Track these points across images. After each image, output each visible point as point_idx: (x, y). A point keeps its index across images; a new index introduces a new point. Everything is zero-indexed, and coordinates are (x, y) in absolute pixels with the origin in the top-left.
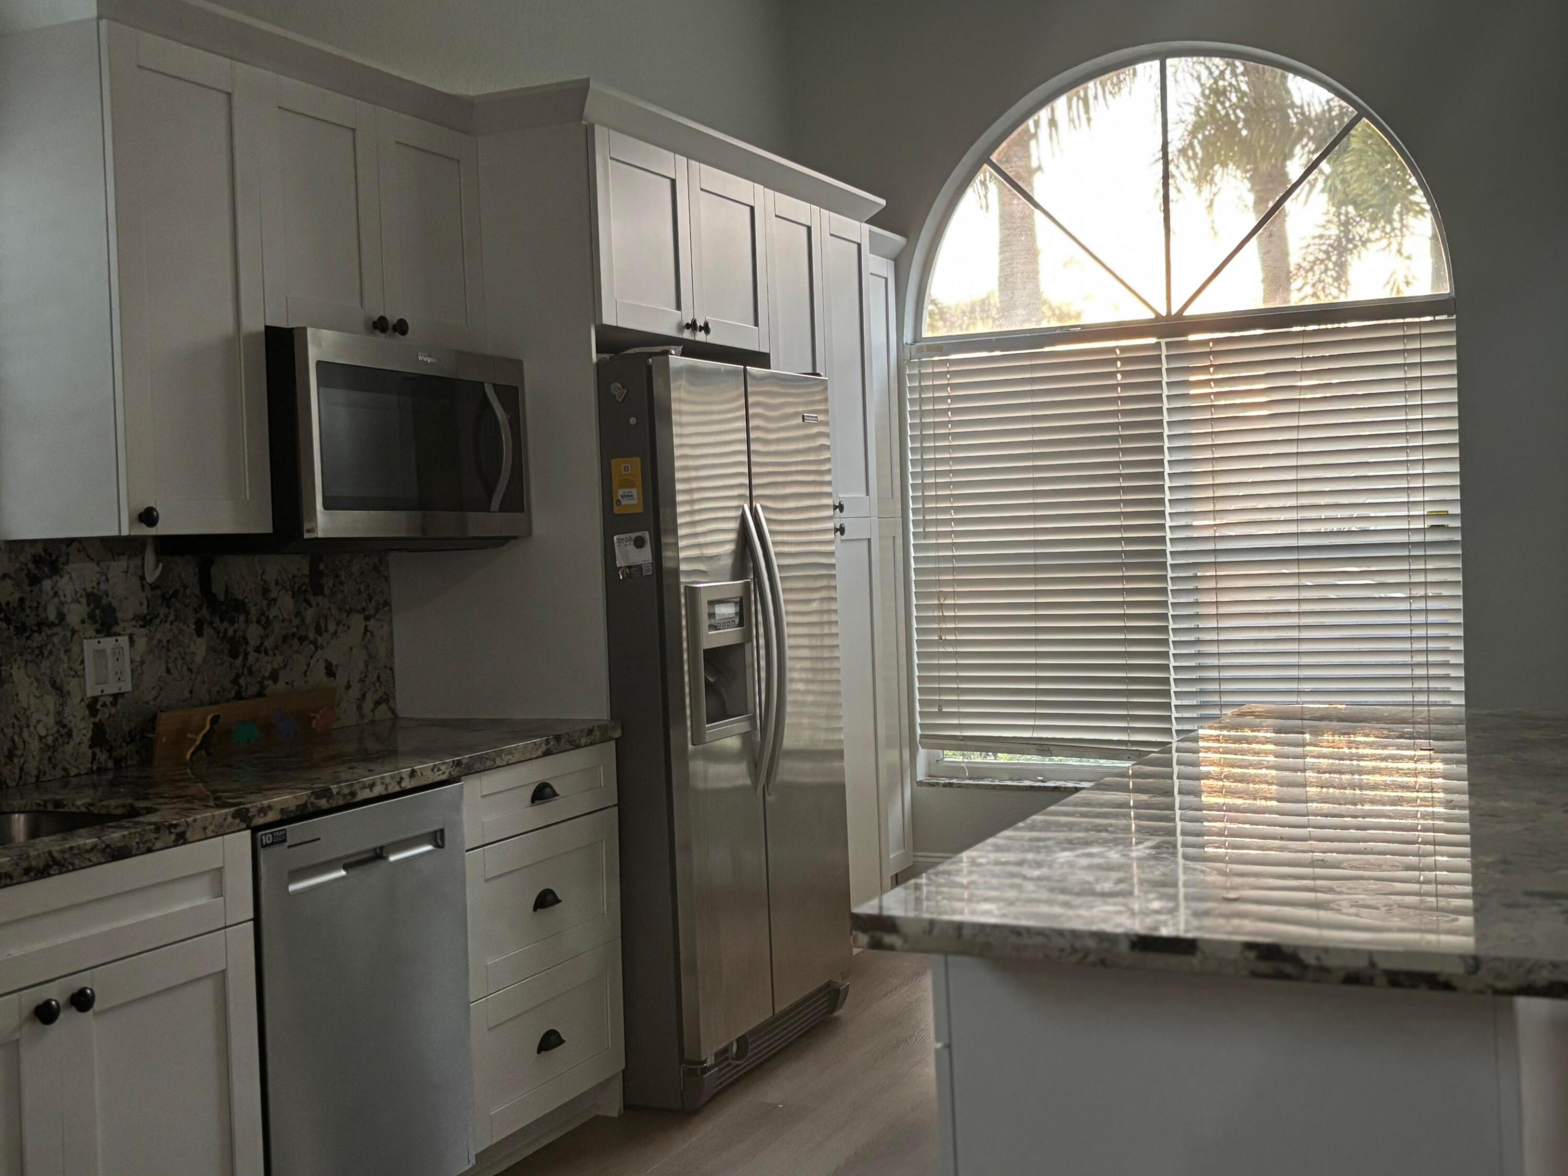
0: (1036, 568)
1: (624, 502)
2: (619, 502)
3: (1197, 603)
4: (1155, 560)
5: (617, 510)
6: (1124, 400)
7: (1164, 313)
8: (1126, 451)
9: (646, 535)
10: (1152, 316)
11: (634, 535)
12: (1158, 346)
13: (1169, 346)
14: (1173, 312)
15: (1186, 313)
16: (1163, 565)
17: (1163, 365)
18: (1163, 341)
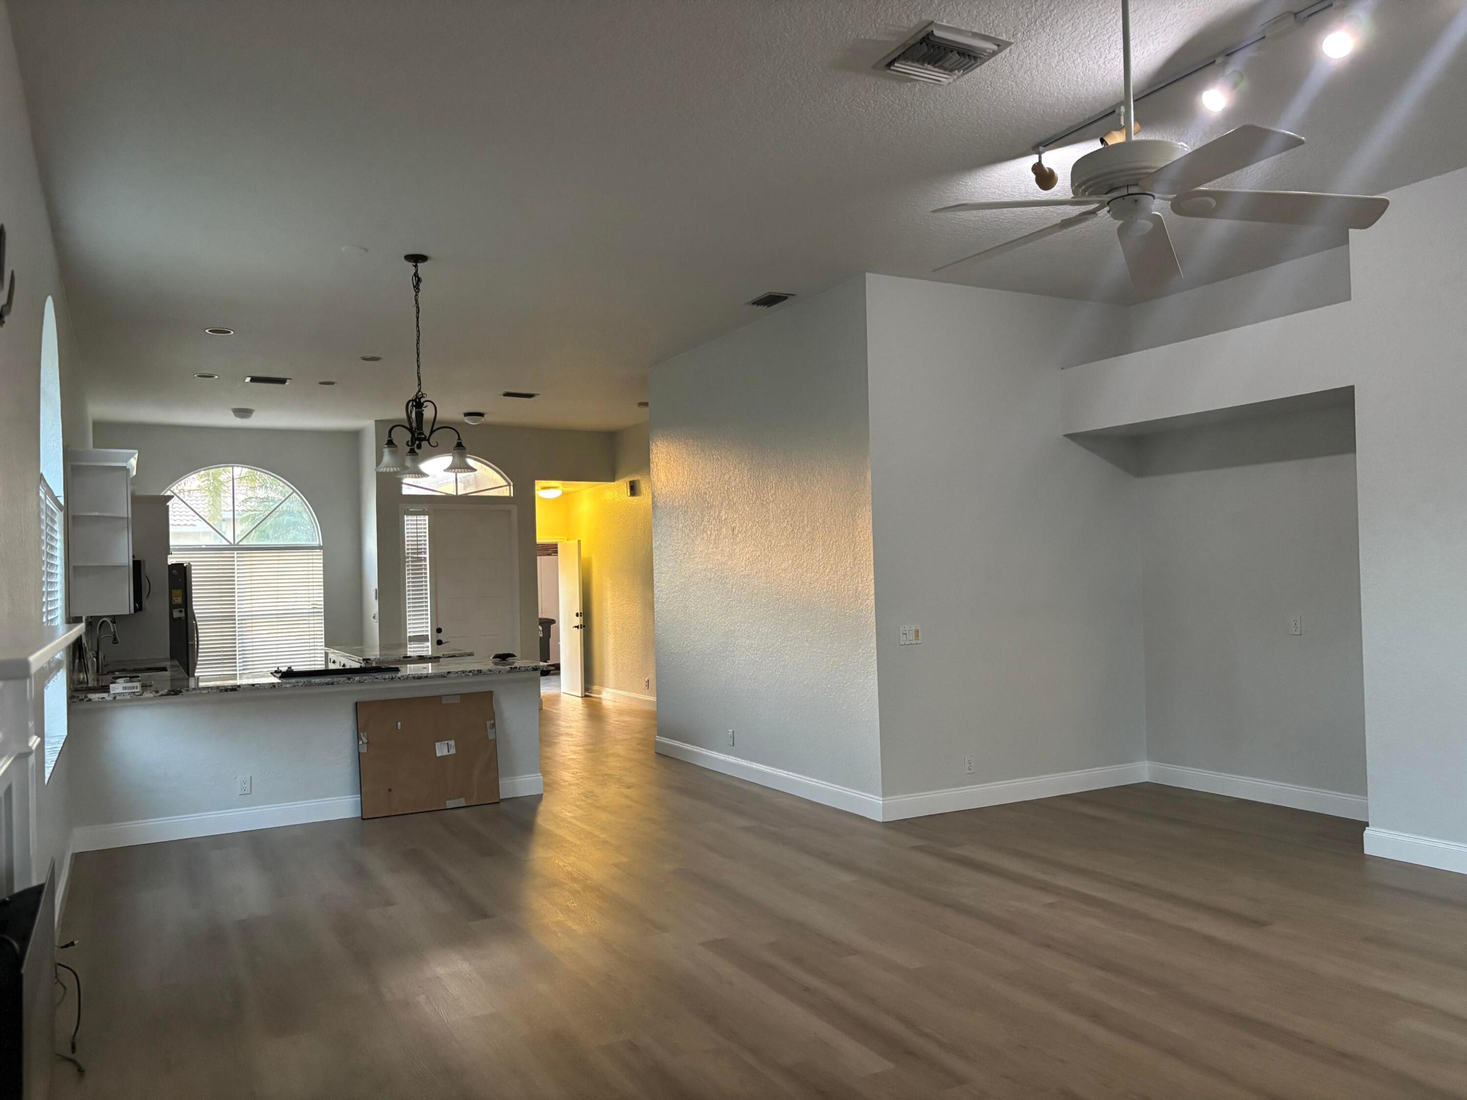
2: (174, 601)
3: (243, 631)
4: (233, 618)
5: (174, 603)
6: (224, 569)
7: (232, 543)
8: (223, 585)
9: (183, 610)
10: (229, 544)
11: (179, 610)
12: (234, 553)
13: (237, 553)
14: (236, 543)
15: (240, 544)
16: (235, 620)
17: (236, 559)
18: (236, 552)
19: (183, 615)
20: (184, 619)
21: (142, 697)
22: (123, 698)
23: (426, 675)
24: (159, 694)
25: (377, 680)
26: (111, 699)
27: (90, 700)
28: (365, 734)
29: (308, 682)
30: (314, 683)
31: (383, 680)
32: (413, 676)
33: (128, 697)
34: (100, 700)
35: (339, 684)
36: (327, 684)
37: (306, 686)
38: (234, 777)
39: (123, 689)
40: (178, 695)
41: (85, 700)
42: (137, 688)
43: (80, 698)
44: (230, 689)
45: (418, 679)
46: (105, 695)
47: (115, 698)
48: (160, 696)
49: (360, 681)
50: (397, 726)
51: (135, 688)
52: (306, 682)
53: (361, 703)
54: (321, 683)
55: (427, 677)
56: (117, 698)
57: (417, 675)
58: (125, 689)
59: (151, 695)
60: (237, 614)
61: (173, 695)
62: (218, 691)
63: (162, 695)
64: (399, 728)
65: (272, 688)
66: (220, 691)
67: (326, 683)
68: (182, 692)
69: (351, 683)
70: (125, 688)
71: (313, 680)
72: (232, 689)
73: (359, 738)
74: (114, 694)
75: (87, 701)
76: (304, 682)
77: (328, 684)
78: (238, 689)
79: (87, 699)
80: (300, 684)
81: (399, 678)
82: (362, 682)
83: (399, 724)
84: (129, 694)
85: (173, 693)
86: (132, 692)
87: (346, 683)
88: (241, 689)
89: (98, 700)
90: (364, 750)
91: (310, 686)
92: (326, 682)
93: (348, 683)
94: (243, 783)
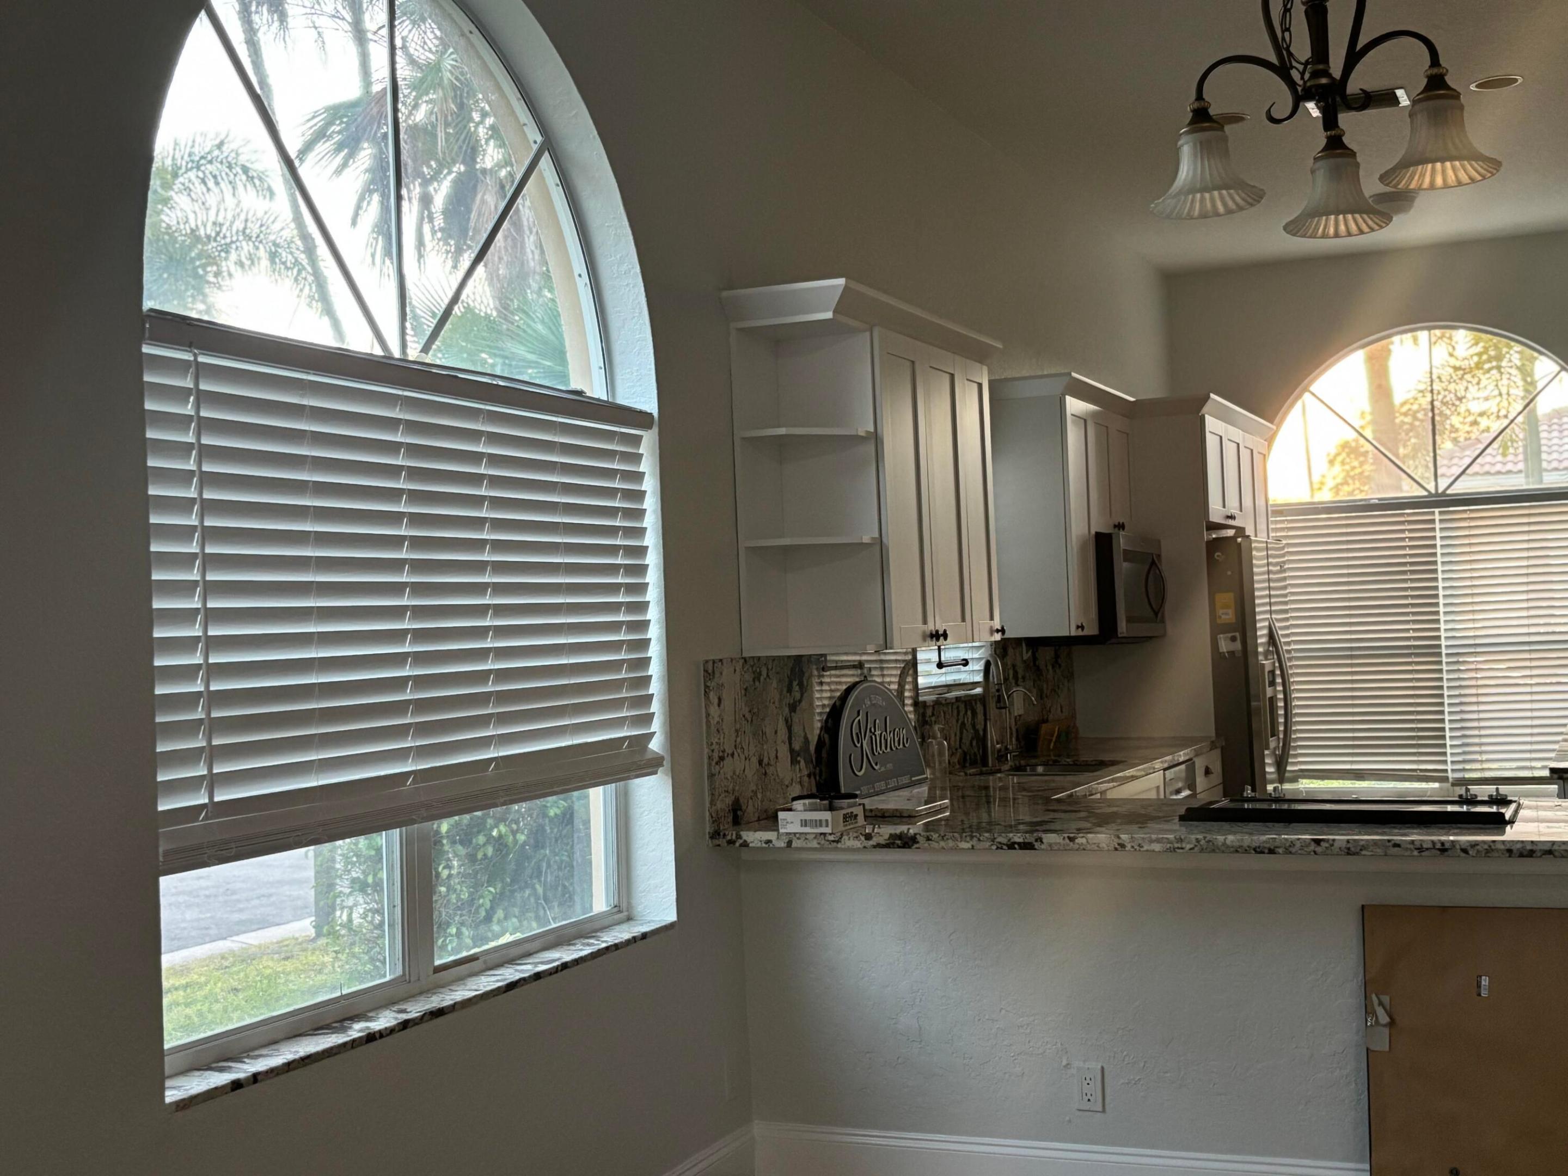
0: (1351, 657)
1: (1223, 617)
2: (1220, 617)
3: (1459, 679)
4: (1434, 651)
5: (1219, 621)
6: (1411, 547)
7: (1433, 491)
8: (1412, 580)
9: (1237, 634)
10: (1425, 493)
11: (1230, 635)
12: (1433, 513)
13: (1440, 513)
14: (1440, 491)
15: (1449, 492)
16: (1440, 654)
17: (1438, 526)
18: (1437, 510)
19: (1238, 646)
20: (1239, 654)
21: (839, 845)
22: (804, 845)
23: (1547, 848)
24: (871, 843)
25: (1397, 849)
26: (783, 845)
27: (745, 844)
28: (1386, 999)
29: (1209, 841)
30: (1224, 844)
31: (1416, 853)
32: (1508, 846)
33: (814, 844)
34: (764, 845)
35: (1291, 853)
36: (1258, 850)
37: (1202, 850)
38: (1064, 1063)
39: (802, 826)
40: (910, 847)
41: (737, 844)
42: (827, 826)
43: (729, 838)
44: (1019, 844)
45: (1521, 855)
46: (771, 835)
47: (789, 843)
48: (874, 847)
49: (1349, 849)
50: (1479, 986)
51: (824, 824)
52: (1203, 842)
53: (1370, 906)
54: (1241, 847)
55: (1550, 852)
56: (794, 845)
57: (1519, 846)
58: (806, 826)
59: (857, 844)
60: (1443, 643)
61: (899, 847)
62: (994, 847)
63: (878, 846)
64: (1484, 993)
65: (1116, 849)
66: (998, 848)
67: (1255, 849)
68: (918, 842)
69: (1324, 854)
70: (804, 823)
71: (1221, 838)
72: (1024, 843)
73: (1369, 1010)
74: (787, 834)
75: (741, 845)
76: (1198, 840)
77: (1262, 852)
78: (1037, 845)
79: (741, 841)
80: (1189, 846)
81: (1465, 851)
82: (1354, 854)
83: (1485, 981)
84: (815, 838)
85: (899, 842)
86: (821, 834)
87: (1309, 853)
88: (1043, 847)
89: (759, 845)
90: (1382, 1043)
91: (1213, 851)
92: (1254, 845)
93: (1315, 852)
94: (1085, 1083)
